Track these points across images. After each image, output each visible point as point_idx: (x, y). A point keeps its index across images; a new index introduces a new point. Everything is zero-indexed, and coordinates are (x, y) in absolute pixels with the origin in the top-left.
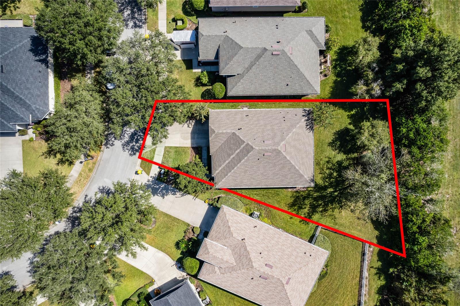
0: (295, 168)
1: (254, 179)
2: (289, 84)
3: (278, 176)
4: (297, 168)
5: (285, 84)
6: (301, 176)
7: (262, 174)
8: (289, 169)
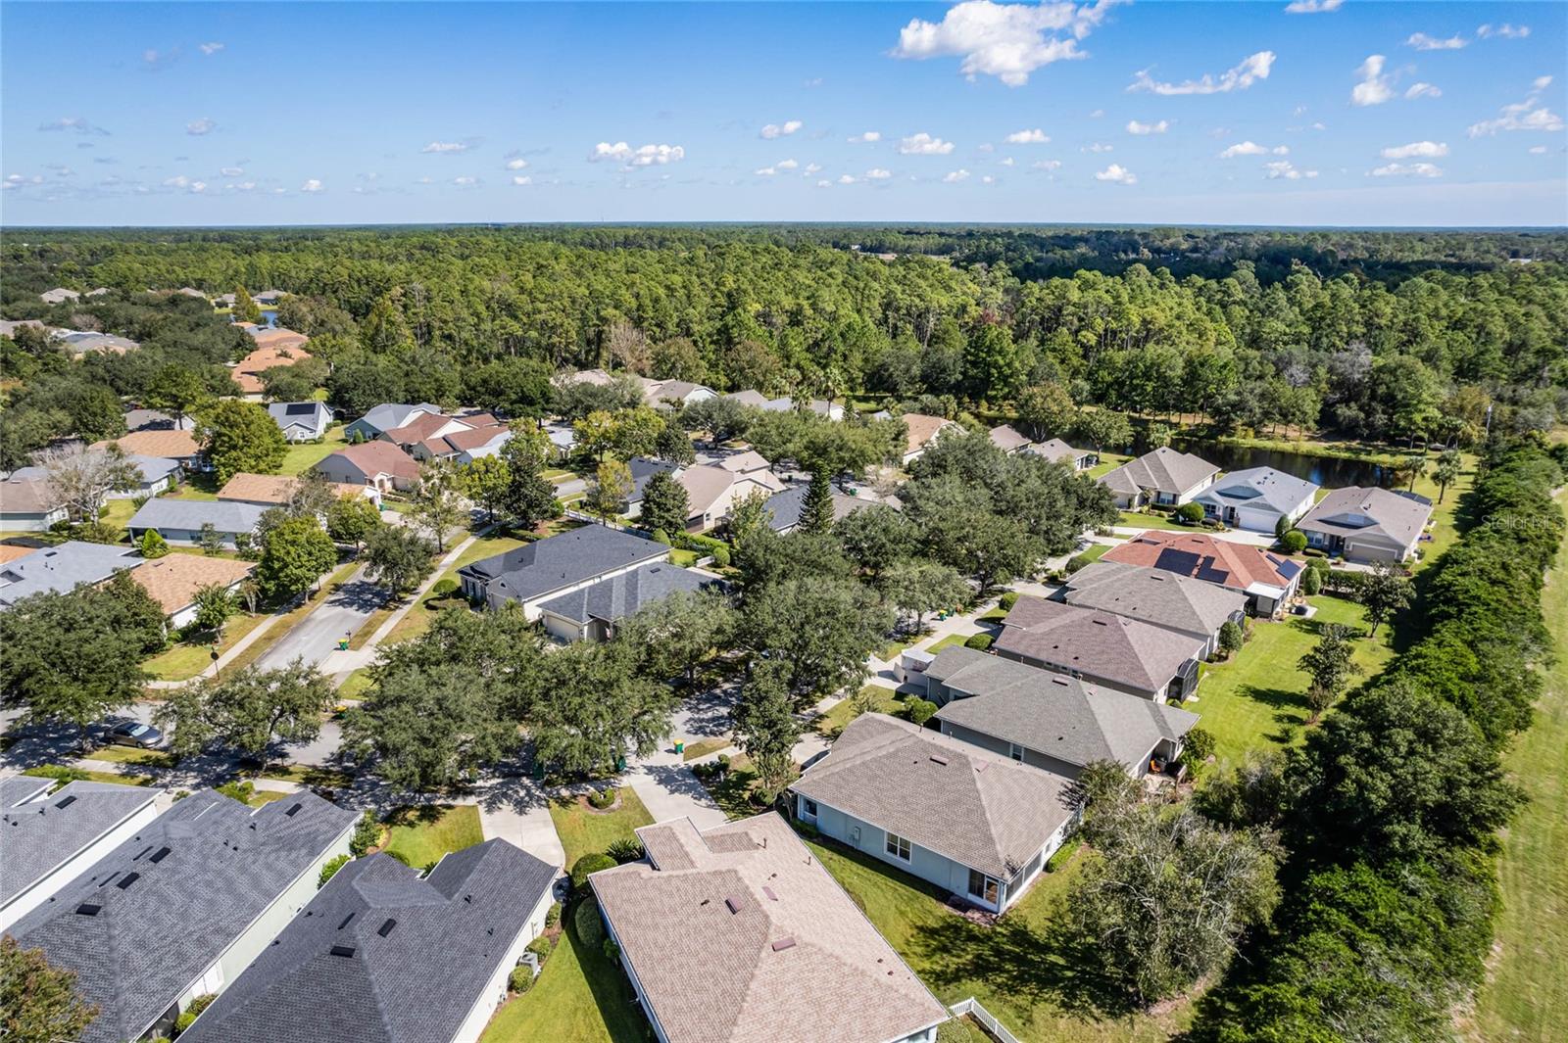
0: (984, 814)
1: (879, 801)
2: (1066, 738)
3: (934, 819)
4: (988, 815)
5: (1057, 735)
6: (989, 840)
7: (904, 797)
8: (969, 811)
